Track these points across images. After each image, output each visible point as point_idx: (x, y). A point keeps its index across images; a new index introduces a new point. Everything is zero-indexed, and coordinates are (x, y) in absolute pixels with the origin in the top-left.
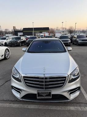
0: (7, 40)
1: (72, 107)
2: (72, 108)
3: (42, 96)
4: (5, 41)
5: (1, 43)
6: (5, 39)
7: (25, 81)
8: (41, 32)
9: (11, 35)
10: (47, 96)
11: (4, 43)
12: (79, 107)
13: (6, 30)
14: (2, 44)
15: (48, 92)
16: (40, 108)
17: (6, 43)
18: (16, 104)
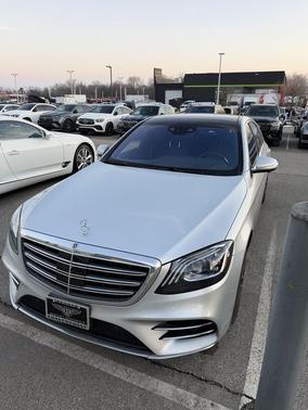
0: (116, 114)
1: (166, 385)
2: (165, 389)
3: (59, 313)
4: (108, 118)
5: (96, 124)
6: (108, 110)
7: (26, 254)
8: (250, 91)
9: (142, 97)
10: (74, 317)
11: (103, 125)
12: (194, 396)
13: (132, 79)
14: (99, 127)
15: (79, 306)
16: (63, 351)
17: (110, 125)
18: (9, 318)
